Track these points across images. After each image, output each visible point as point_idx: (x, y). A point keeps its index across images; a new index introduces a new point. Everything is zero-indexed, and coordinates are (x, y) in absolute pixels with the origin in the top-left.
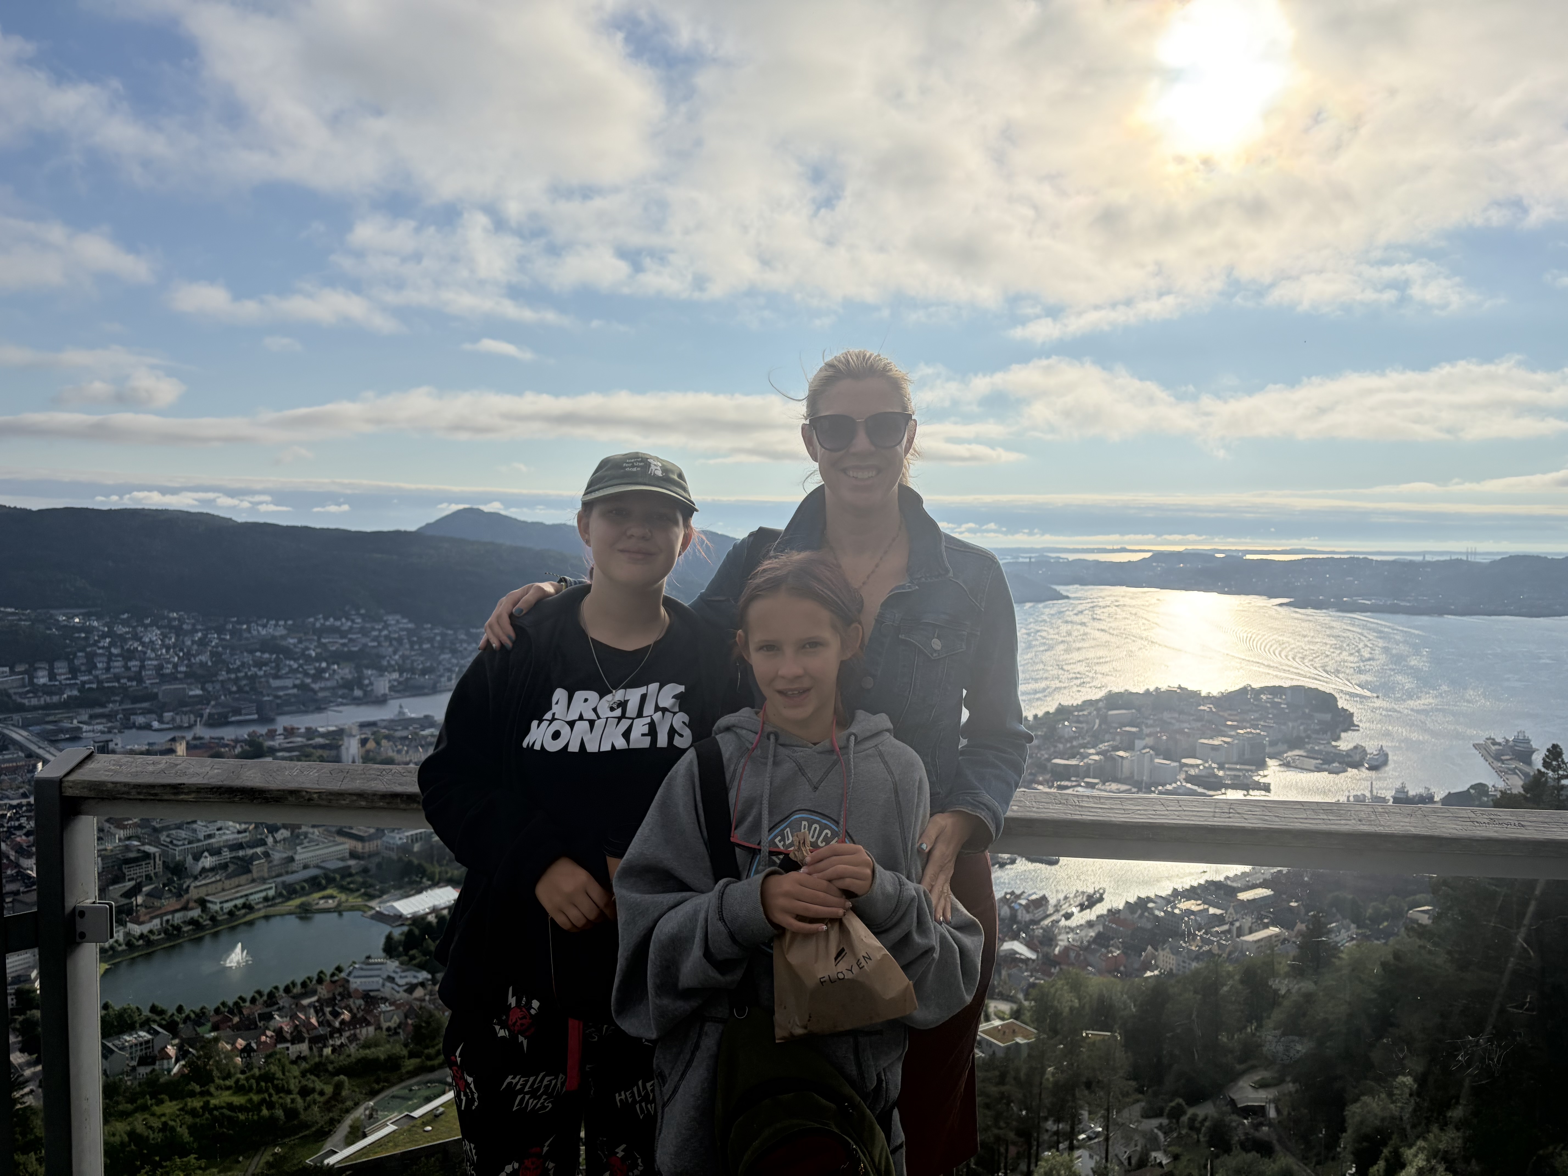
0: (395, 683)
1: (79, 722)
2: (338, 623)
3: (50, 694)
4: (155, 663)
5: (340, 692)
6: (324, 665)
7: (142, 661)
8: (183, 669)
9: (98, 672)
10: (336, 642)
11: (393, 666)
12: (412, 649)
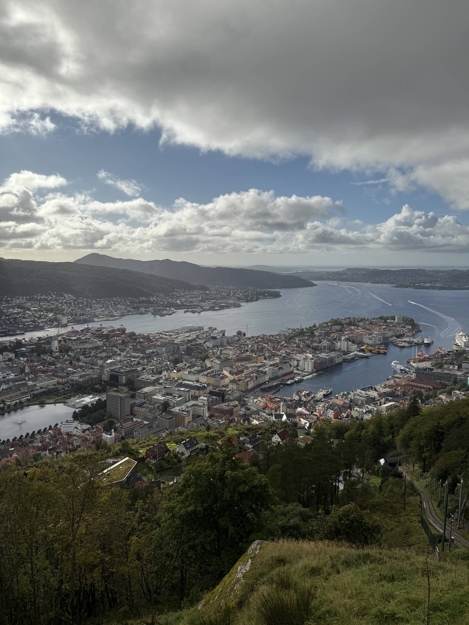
0: (70, 320)
2: (46, 297)
5: (49, 323)
10: (46, 304)
11: (68, 313)
12: (75, 307)
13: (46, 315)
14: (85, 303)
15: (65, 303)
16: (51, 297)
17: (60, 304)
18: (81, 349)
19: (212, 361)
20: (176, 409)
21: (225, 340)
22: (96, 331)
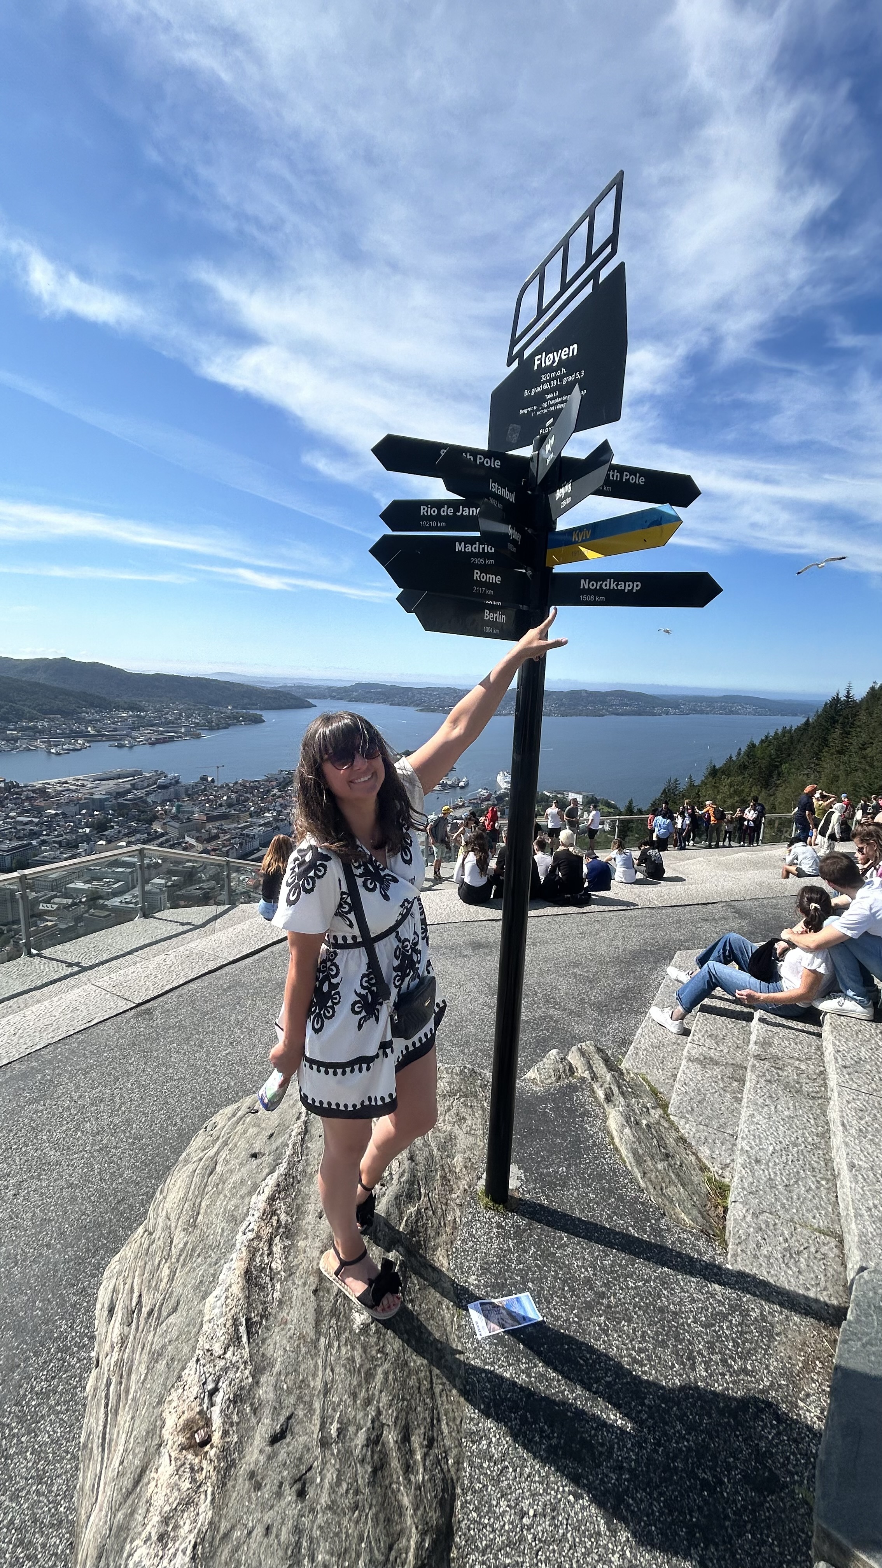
19: (165, 824)
20: (116, 902)
21: (182, 790)
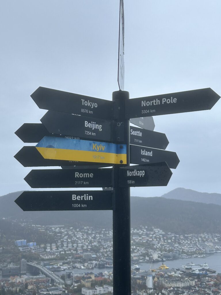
0: (160, 255)
1: (60, 265)
2: (138, 232)
3: (51, 255)
4: (81, 245)
5: (141, 258)
6: (135, 247)
7: (77, 244)
8: (90, 247)
9: (64, 248)
10: (138, 239)
11: (158, 248)
12: (164, 242)
13: (138, 249)
14: (173, 238)
15: (156, 238)
16: (142, 232)
17: (150, 238)
18: (174, 288)
22: (187, 269)
